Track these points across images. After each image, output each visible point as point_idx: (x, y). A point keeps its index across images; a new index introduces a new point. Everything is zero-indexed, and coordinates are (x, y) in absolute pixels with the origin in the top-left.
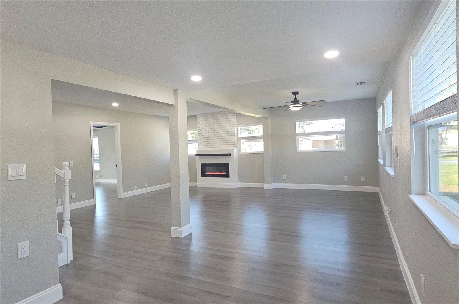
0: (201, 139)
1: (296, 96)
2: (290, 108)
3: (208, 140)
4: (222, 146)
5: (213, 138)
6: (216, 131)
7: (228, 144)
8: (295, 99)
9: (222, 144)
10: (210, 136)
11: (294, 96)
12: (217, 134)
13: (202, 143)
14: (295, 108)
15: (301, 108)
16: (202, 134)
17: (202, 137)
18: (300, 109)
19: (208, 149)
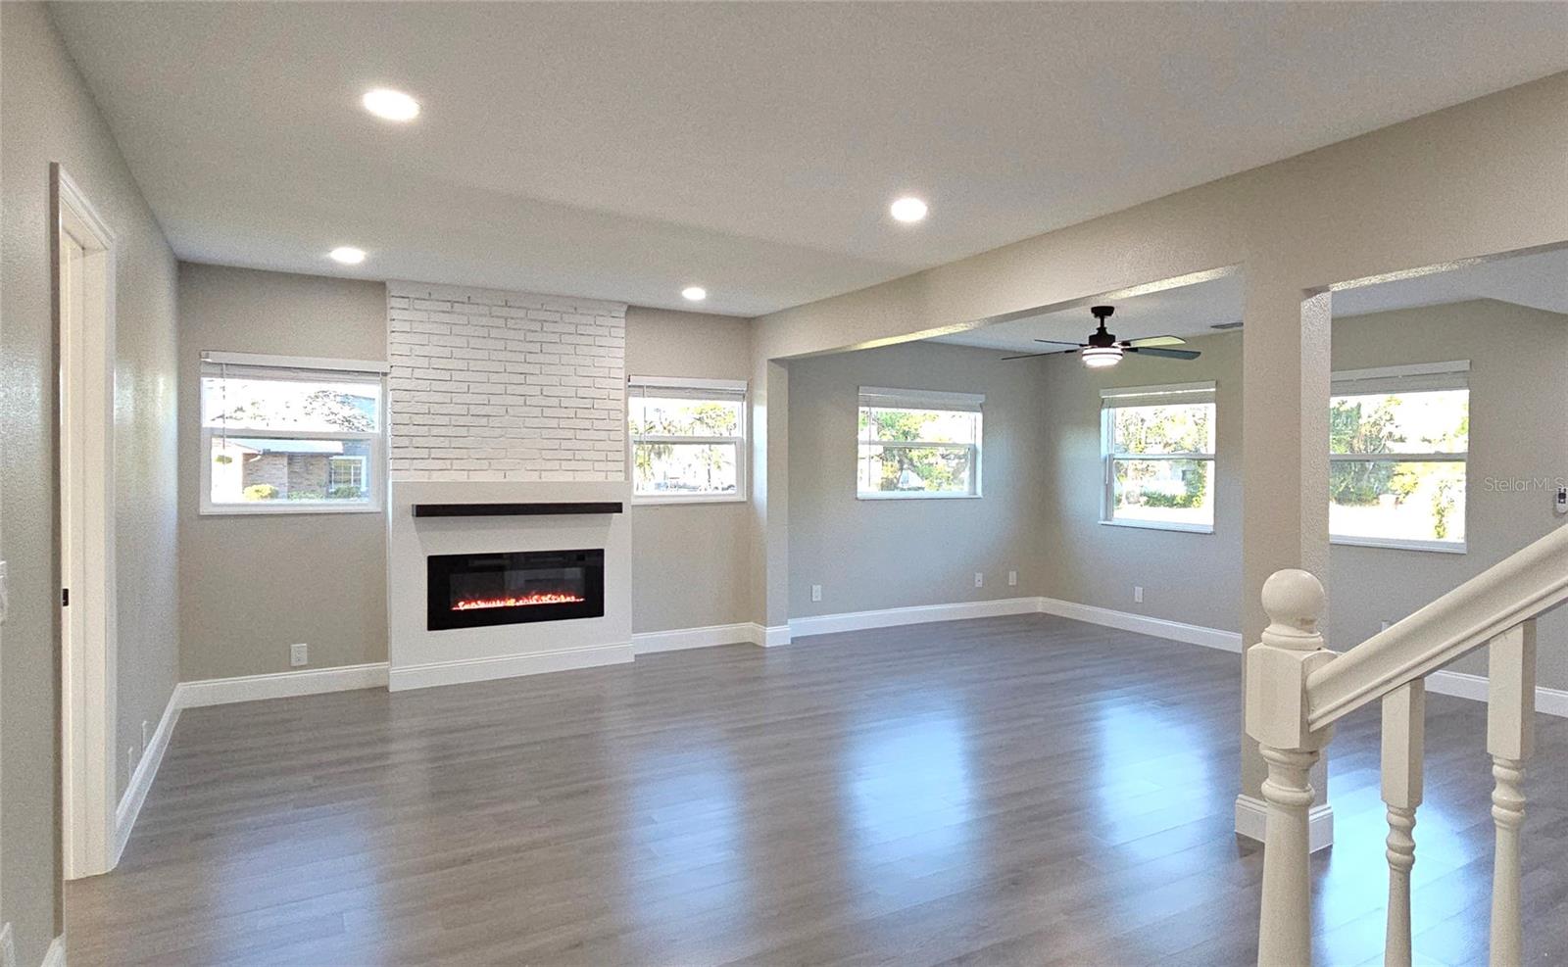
0: (418, 420)
1: (1105, 320)
2: (1085, 358)
3: (463, 431)
4: (549, 465)
5: (494, 422)
6: (520, 390)
7: (586, 455)
8: (1102, 329)
9: (548, 455)
10: (474, 410)
11: (1099, 320)
12: (525, 404)
13: (420, 442)
14: (1100, 359)
15: (1120, 358)
16: (423, 397)
17: (425, 409)
18: (1115, 362)
19: (462, 477)
